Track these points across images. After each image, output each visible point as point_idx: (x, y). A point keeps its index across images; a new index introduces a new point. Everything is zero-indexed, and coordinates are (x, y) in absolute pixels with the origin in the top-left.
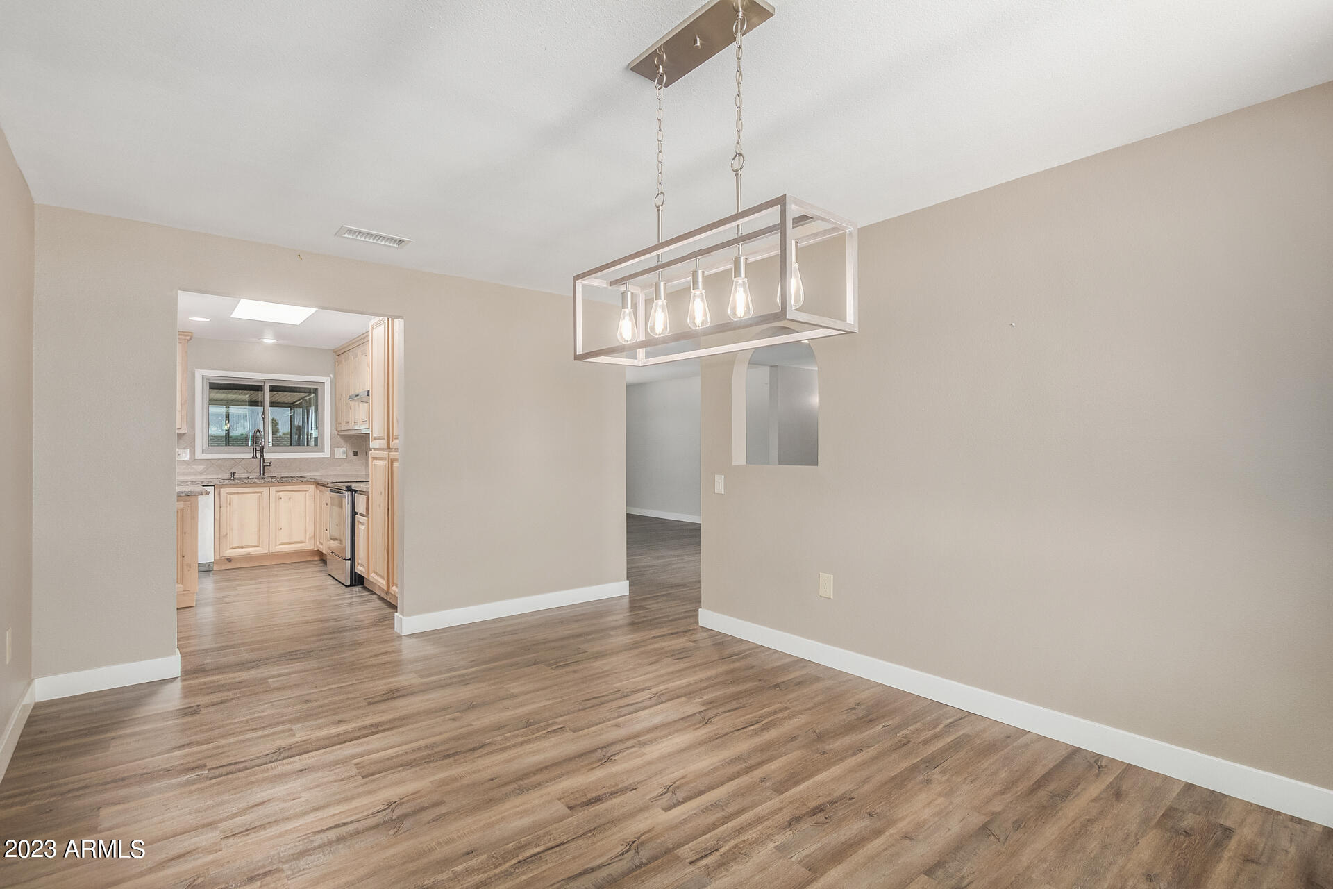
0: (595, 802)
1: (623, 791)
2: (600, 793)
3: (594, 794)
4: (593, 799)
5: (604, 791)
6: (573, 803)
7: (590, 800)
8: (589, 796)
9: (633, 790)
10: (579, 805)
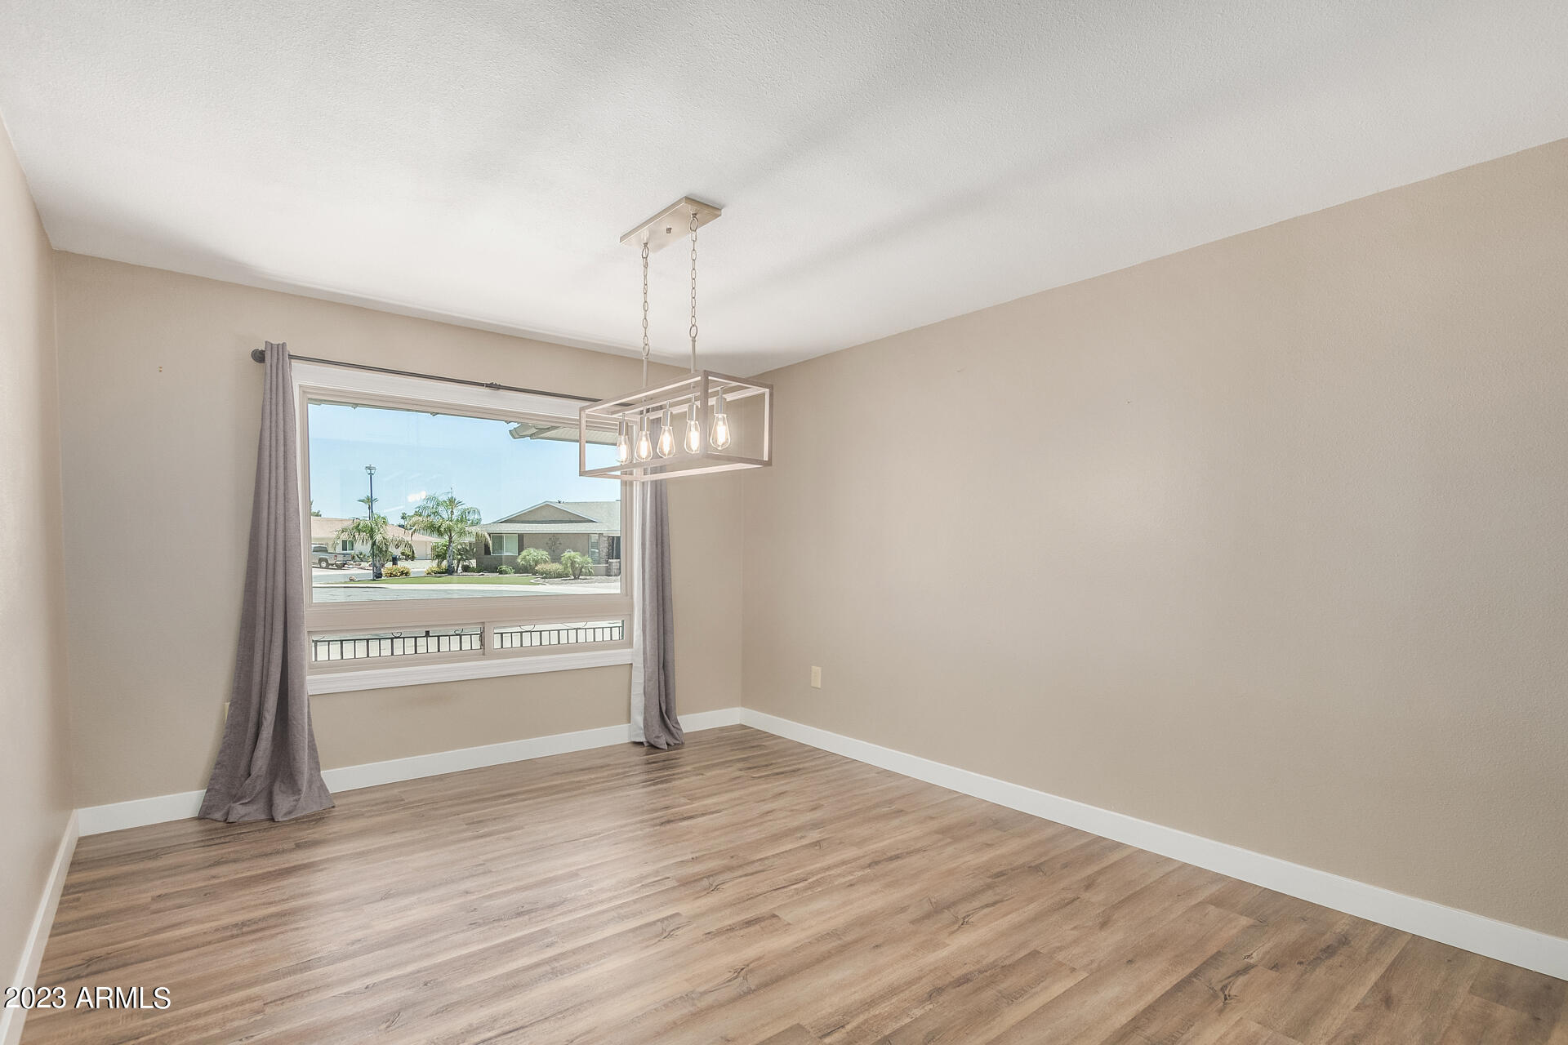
0: (750, 921)
1: (720, 932)
2: (747, 930)
3: (752, 929)
4: (753, 924)
5: (742, 932)
6: (774, 920)
7: (756, 923)
8: (757, 927)
9: (709, 933)
10: (767, 918)
